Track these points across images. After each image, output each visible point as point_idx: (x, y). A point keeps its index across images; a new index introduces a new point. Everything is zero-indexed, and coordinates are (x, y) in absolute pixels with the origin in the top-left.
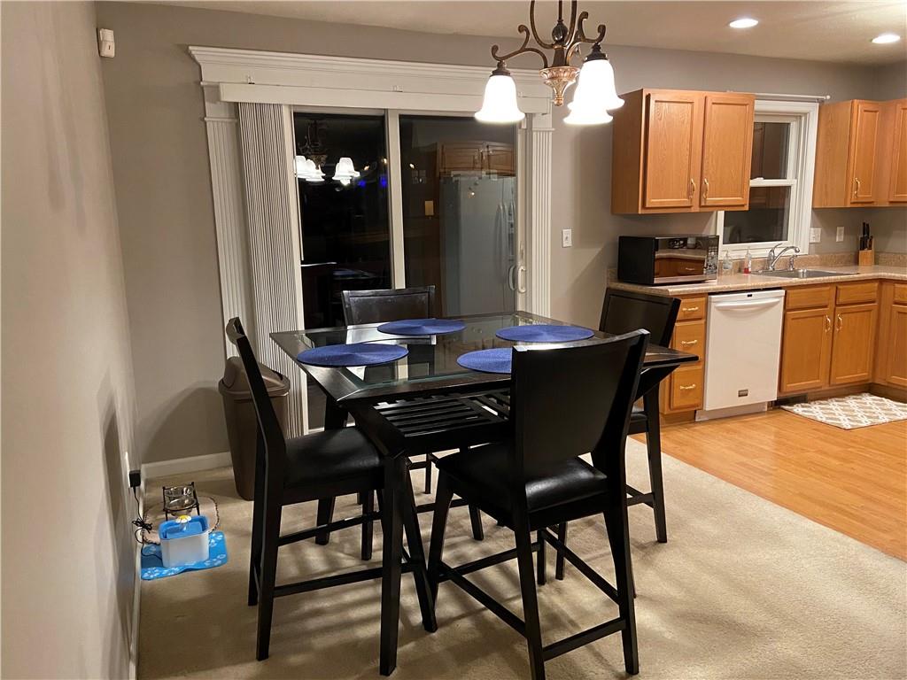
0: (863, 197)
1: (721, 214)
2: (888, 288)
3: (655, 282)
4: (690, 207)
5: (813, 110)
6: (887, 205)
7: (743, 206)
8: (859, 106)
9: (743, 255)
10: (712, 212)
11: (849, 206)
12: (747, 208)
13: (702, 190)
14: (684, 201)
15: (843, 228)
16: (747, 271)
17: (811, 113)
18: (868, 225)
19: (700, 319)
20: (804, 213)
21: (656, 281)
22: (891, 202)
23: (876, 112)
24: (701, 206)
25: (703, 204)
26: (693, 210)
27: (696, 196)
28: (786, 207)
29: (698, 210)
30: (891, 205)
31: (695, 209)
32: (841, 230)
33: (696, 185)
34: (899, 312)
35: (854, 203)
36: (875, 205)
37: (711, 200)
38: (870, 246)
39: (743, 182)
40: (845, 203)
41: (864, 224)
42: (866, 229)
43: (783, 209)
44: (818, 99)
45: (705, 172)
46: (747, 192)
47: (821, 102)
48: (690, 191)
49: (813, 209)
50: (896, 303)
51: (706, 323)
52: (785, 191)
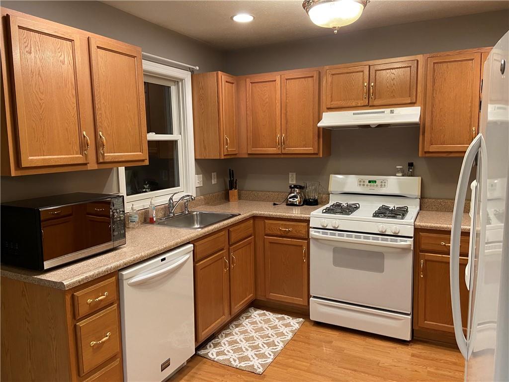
0: (231, 150)
1: (122, 170)
2: (260, 223)
3: (45, 268)
4: (86, 164)
5: (187, 76)
6: (247, 156)
7: (143, 161)
8: (223, 77)
9: (146, 204)
10: (112, 169)
11: (223, 157)
12: (147, 163)
13: (98, 145)
14: (77, 157)
15: (215, 173)
16: (151, 222)
17: (186, 79)
18: (232, 171)
19: (112, 304)
20: (190, 163)
21: (47, 265)
22: (249, 154)
23: (233, 83)
24: (98, 163)
25: (101, 160)
26: (89, 167)
27: (91, 151)
28: (175, 157)
29: (95, 167)
30: (250, 156)
31: (93, 166)
32: (214, 174)
33: (90, 139)
34: (270, 243)
35: (226, 155)
36: (238, 156)
37: (109, 156)
38: (236, 187)
39: (140, 136)
40: (220, 155)
41: (230, 170)
42: (231, 174)
43: (173, 159)
44: (189, 68)
45: (98, 124)
46: (145, 147)
47: (192, 71)
48: (83, 146)
49: (197, 160)
50: (267, 235)
51: (119, 306)
52: (173, 144)
